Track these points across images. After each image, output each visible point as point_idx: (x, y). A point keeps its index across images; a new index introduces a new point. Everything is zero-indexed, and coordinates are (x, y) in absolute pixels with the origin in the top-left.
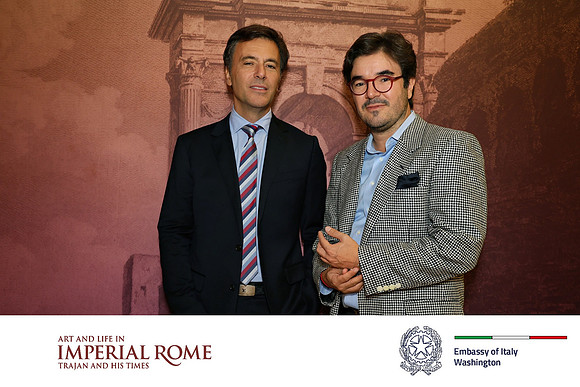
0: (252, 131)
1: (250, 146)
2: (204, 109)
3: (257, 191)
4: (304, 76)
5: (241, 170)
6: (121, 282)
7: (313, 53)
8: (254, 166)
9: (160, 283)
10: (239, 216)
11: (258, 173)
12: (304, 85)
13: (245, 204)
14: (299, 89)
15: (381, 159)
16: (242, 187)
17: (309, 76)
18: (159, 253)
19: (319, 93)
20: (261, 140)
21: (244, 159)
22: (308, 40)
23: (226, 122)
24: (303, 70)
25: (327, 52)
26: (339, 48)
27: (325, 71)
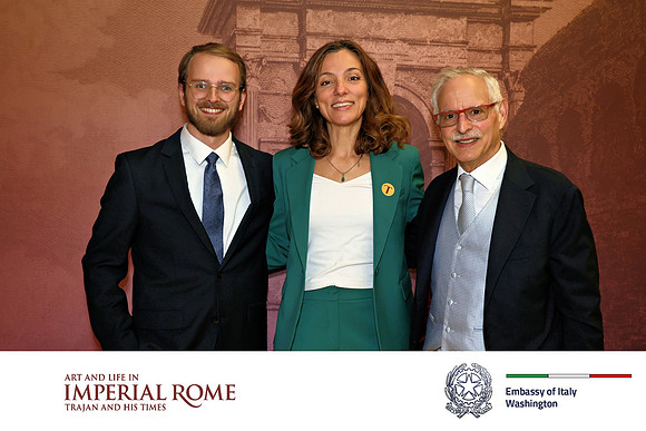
2: (261, 114)
7: (384, 49)
22: (378, 33)
25: (398, 47)
26: (413, 43)
27: (397, 69)
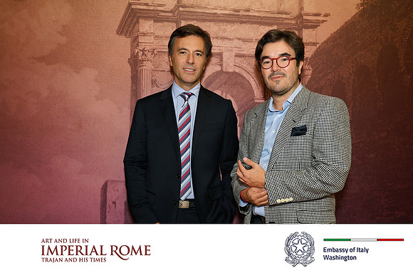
0: (187, 96)
1: (185, 106)
2: (154, 82)
3: (190, 137)
4: (221, 60)
5: (179, 123)
6: (99, 199)
7: (227, 44)
8: (188, 120)
9: (125, 199)
10: (178, 154)
11: (191, 125)
12: (221, 65)
13: (182, 146)
14: (218, 68)
15: (279, 115)
16: (181, 135)
17: (224, 59)
18: (124, 179)
19: (231, 70)
20: (193, 102)
21: (181, 115)
22: (224, 35)
23: (169, 90)
24: (220, 55)
25: (236, 43)
26: (245, 41)
27: (235, 56)
